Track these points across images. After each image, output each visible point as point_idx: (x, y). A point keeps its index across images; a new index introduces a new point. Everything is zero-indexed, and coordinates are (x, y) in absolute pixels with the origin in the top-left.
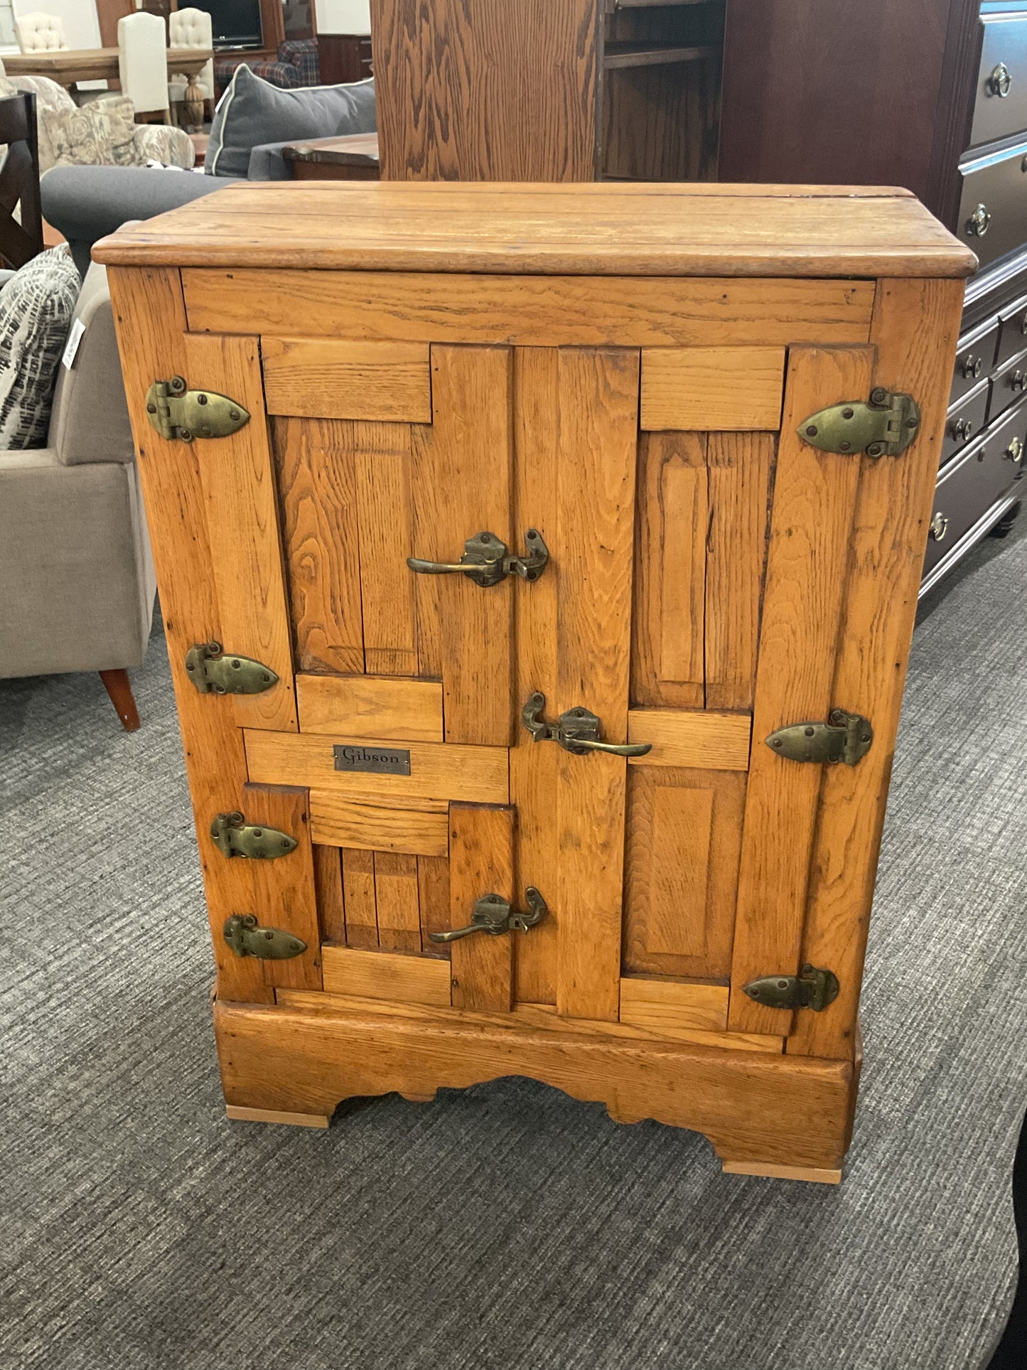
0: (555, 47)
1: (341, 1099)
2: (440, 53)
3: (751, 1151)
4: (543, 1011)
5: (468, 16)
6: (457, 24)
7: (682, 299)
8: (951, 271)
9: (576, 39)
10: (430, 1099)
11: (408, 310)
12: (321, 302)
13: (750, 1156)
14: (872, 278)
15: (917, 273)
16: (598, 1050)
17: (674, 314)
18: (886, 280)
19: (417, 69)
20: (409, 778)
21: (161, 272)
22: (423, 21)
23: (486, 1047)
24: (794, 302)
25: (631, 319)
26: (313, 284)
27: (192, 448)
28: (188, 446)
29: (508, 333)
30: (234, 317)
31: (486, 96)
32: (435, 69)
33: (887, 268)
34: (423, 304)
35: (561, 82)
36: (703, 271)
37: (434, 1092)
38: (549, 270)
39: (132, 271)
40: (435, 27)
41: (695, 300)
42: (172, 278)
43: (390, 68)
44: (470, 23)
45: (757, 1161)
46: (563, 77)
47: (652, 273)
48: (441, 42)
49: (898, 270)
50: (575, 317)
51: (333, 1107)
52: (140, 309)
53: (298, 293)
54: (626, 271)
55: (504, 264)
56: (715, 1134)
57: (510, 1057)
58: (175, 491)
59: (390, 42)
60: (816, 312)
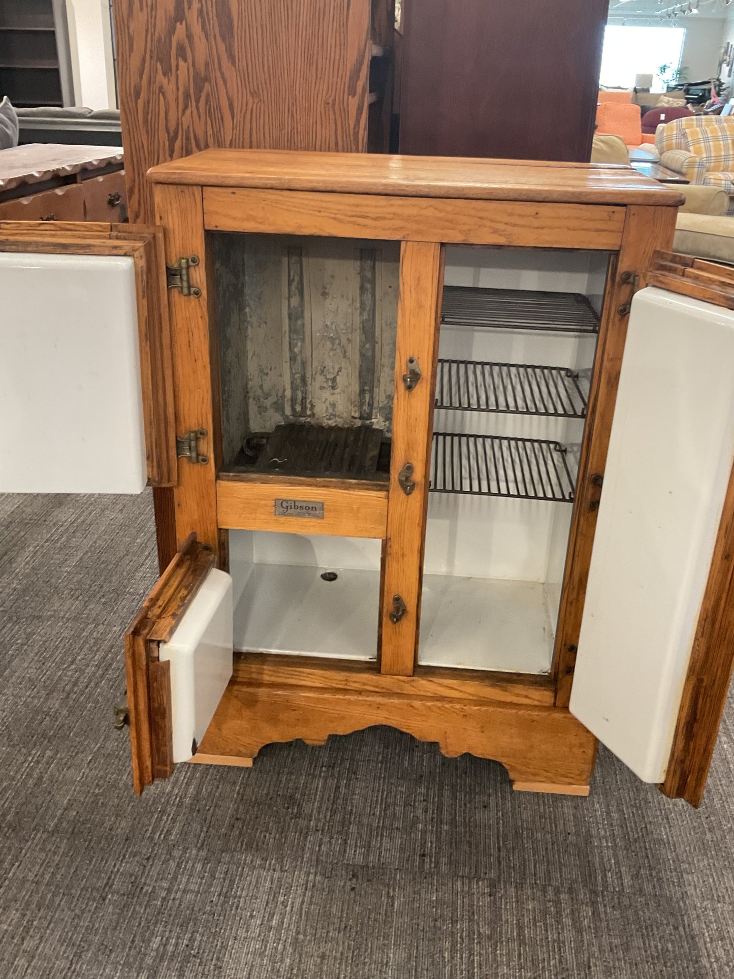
0: (326, 86)
1: (263, 745)
2: (198, 90)
3: (533, 774)
4: (400, 680)
5: (231, 57)
6: (219, 63)
7: (511, 215)
8: (670, 203)
9: (347, 81)
10: (323, 743)
11: (343, 217)
12: (290, 211)
13: (531, 777)
14: (625, 205)
15: (651, 202)
16: (436, 706)
17: (506, 224)
18: (632, 206)
19: (173, 104)
20: (323, 521)
21: (190, 188)
22: (180, 59)
23: (363, 705)
24: (578, 218)
25: (480, 226)
26: (285, 199)
27: (199, 301)
28: (197, 300)
29: (405, 233)
30: (235, 218)
31: (251, 129)
32: (194, 104)
33: (633, 199)
34: (353, 214)
35: (332, 116)
36: (525, 197)
37: (326, 738)
38: (432, 194)
39: (171, 187)
40: (194, 65)
41: (520, 215)
42: (196, 194)
43: (140, 102)
44: (233, 63)
45: (536, 781)
46: (335, 114)
47: (494, 198)
48: (200, 80)
49: (640, 201)
50: (447, 224)
51: (257, 751)
52: (175, 212)
53: (276, 205)
54: (479, 196)
55: (405, 190)
56: (509, 763)
57: (378, 711)
58: (186, 330)
59: (141, 78)
60: (590, 225)
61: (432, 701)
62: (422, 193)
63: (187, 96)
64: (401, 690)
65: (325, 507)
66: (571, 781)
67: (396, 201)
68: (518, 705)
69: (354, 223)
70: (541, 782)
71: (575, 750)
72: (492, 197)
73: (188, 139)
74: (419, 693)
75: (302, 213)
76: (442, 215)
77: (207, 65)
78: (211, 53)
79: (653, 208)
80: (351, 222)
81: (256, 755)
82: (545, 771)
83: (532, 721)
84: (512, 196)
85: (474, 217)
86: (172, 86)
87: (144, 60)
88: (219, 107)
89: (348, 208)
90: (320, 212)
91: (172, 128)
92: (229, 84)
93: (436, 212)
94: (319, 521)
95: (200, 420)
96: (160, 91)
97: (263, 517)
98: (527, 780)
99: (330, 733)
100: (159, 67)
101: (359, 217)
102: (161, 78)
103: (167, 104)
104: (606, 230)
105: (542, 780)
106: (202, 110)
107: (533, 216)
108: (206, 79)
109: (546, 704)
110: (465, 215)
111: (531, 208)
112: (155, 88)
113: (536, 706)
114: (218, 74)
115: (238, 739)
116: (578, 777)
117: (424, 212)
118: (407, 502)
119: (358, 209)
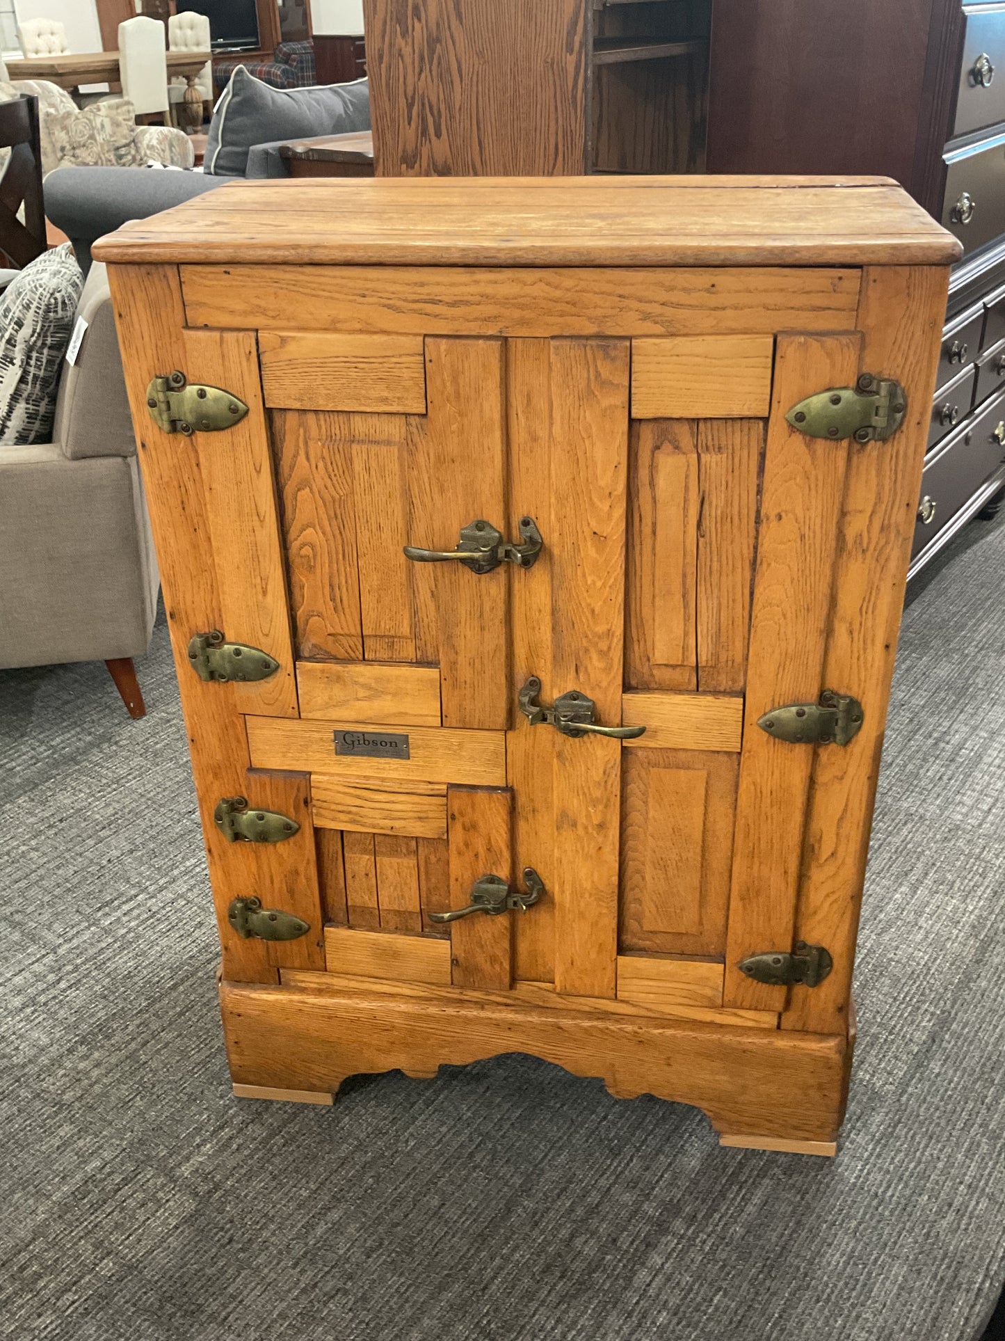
61: (590, 1019)
62: (523, 261)
63: (422, 58)
64: (544, 1001)
65: (410, 741)
66: (807, 1135)
67: (483, 276)
68: (721, 1026)
69: (420, 312)
70: (761, 1135)
71: (812, 1092)
72: (639, 263)
73: (423, 105)
74: (569, 1007)
75: (337, 299)
76: (558, 293)
77: (438, 24)
78: (441, 11)
79: (907, 268)
80: (414, 311)
81: (336, 1090)
82: (767, 1120)
83: (744, 1052)
84: (671, 258)
85: (610, 294)
86: (409, 49)
87: (385, 22)
88: (449, 70)
89: (406, 288)
90: (364, 296)
91: (410, 93)
92: (457, 45)
93: (547, 288)
94: (403, 762)
95: (211, 617)
96: (400, 55)
97: (318, 756)
98: (739, 1133)
99: (441, 1062)
100: (398, 29)
101: (425, 302)
102: (400, 41)
103: (405, 68)
104: (829, 309)
105: (763, 1133)
106: (434, 73)
107: (707, 291)
108: (438, 40)
109: (766, 1026)
110: (595, 293)
111: (702, 278)
112: (395, 52)
113: (750, 1028)
114: (448, 33)
115: (309, 1068)
116: (819, 1131)
117: (528, 290)
118: (535, 733)
119: (425, 290)
